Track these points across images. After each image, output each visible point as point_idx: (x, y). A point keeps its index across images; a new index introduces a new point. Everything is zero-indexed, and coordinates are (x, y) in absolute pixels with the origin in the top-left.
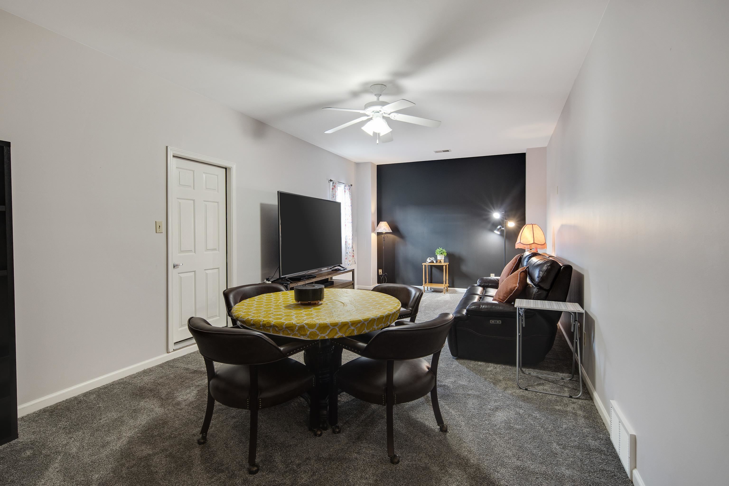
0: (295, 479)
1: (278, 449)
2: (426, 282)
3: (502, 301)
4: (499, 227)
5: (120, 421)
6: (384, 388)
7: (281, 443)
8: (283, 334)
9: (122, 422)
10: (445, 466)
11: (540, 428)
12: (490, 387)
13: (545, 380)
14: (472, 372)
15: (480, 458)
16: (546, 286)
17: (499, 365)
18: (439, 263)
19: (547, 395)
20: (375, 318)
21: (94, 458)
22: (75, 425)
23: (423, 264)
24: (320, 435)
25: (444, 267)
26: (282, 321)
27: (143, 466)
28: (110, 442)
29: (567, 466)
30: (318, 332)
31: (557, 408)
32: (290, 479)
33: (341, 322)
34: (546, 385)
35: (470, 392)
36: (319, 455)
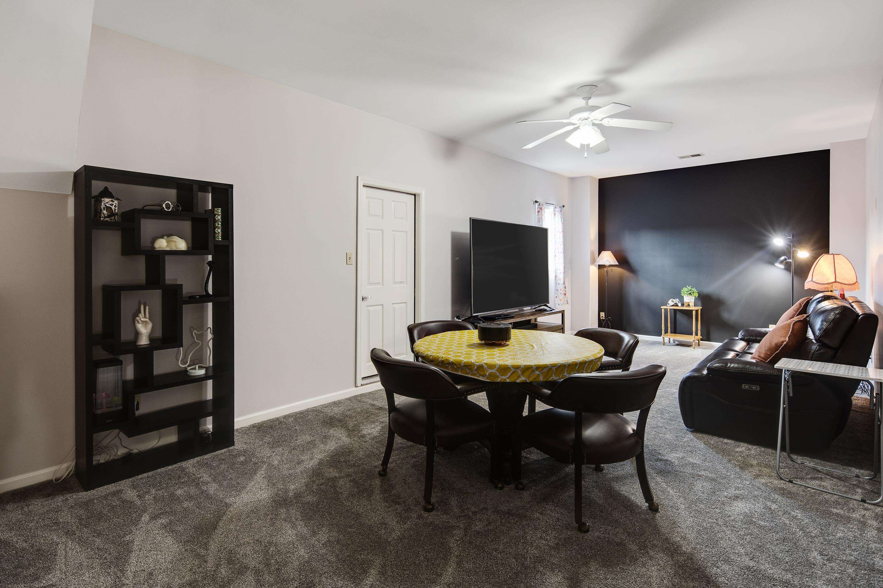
0: (470, 525)
1: (456, 494)
2: (666, 332)
3: (764, 361)
4: (782, 258)
5: (311, 445)
6: (572, 443)
7: (458, 489)
8: (462, 373)
9: (315, 445)
10: (646, 547)
11: (798, 530)
12: (734, 471)
13: (826, 474)
14: (711, 450)
15: (696, 547)
16: (834, 342)
17: (755, 447)
18: (686, 306)
19: (824, 493)
20: (566, 364)
21: (291, 471)
22: (276, 442)
23: (662, 307)
24: (501, 489)
25: (694, 313)
26: (461, 359)
27: (330, 486)
28: (304, 460)
29: (826, 582)
30: (498, 374)
31: (835, 511)
32: (464, 523)
33: (523, 364)
34: (825, 480)
35: (702, 473)
36: (497, 507)
